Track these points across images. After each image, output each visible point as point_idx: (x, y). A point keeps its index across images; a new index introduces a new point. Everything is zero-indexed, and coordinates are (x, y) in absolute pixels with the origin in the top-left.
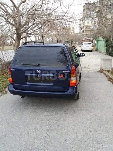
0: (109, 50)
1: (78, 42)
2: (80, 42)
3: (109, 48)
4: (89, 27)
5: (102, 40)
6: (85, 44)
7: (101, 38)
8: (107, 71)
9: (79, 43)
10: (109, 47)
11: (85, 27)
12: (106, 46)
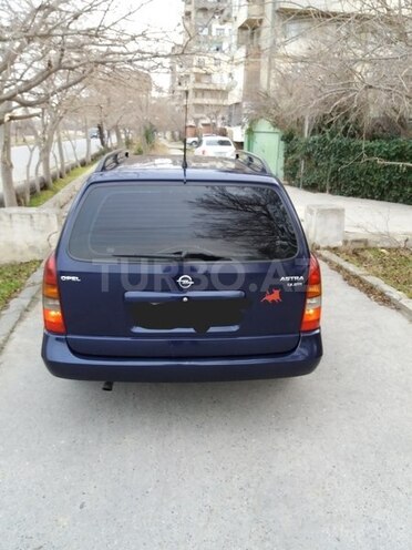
0: (297, 169)
1: (168, 135)
2: (177, 133)
3: (297, 161)
4: (205, 80)
5: (272, 129)
6: (209, 144)
7: (264, 126)
8: (328, 248)
9: (173, 136)
10: (297, 156)
11: (193, 78)
12: (289, 152)
